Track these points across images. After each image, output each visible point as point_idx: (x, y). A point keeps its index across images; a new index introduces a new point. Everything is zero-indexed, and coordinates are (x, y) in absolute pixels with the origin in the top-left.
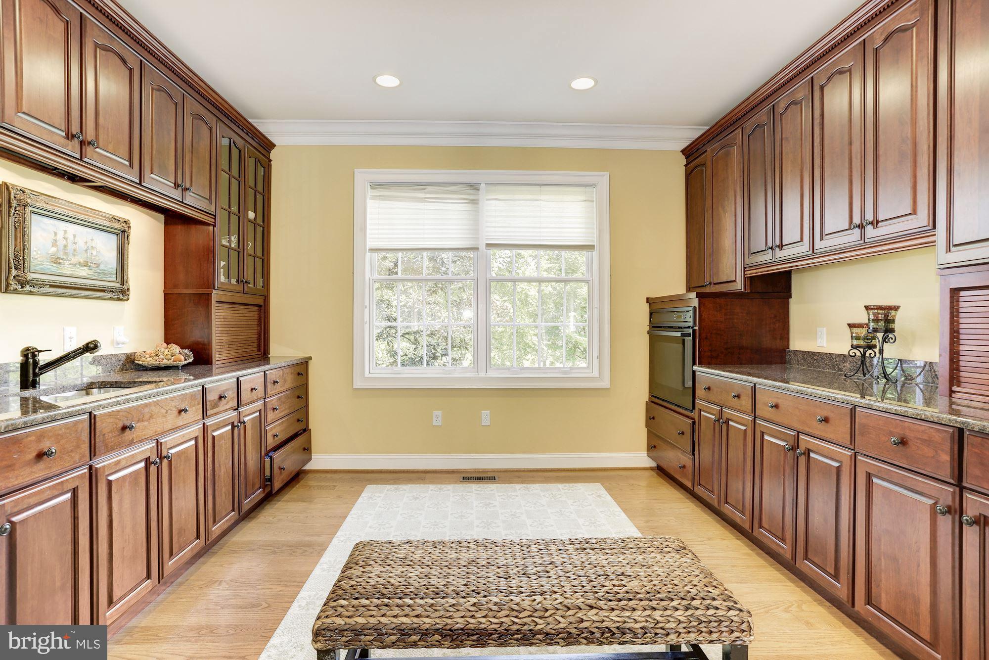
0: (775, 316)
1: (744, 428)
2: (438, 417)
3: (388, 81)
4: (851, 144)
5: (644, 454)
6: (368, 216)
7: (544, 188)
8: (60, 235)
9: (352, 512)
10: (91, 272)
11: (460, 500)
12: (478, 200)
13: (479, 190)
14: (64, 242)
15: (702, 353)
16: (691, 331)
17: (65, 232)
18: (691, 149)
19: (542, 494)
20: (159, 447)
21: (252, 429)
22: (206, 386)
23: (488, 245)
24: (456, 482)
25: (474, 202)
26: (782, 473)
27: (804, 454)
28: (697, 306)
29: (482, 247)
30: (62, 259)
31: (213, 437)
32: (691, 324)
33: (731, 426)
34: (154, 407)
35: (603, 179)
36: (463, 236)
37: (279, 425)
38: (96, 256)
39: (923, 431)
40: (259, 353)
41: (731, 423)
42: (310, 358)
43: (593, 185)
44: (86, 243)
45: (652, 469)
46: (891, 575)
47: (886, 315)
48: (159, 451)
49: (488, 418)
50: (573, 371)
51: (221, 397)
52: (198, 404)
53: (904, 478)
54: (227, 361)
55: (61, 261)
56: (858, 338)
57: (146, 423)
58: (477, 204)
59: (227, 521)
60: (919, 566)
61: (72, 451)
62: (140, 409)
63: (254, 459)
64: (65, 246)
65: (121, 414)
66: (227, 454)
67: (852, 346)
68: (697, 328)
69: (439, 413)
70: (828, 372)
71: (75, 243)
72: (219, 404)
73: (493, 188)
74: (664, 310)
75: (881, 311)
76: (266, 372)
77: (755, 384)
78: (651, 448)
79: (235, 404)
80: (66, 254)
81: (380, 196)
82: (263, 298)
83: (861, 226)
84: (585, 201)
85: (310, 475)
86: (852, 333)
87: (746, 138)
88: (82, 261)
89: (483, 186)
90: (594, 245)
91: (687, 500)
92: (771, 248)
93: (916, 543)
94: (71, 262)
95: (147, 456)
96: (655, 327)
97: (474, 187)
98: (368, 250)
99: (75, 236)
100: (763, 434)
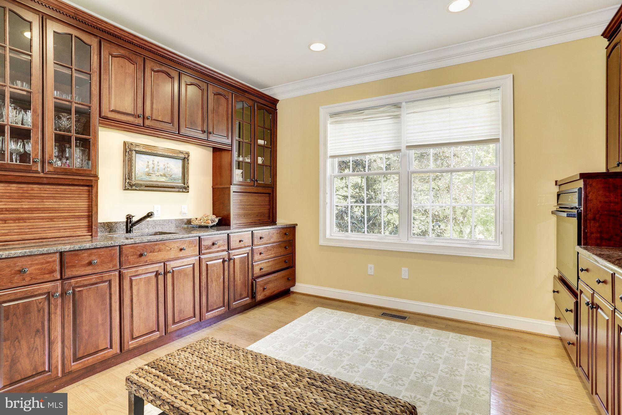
2: (371, 269)
3: (318, 47)
6: (329, 135)
7: (452, 98)
8: (151, 163)
10: (166, 179)
12: (400, 115)
13: (400, 107)
14: (153, 166)
15: (588, 234)
16: (576, 212)
17: (153, 161)
20: (165, 267)
21: (240, 263)
22: (202, 237)
23: (408, 147)
25: (397, 117)
28: (582, 186)
29: (403, 149)
30: (152, 174)
31: (207, 265)
32: (576, 205)
34: (161, 246)
35: (507, 81)
36: (389, 142)
37: (266, 263)
38: (170, 171)
40: (269, 220)
42: (297, 225)
43: (498, 88)
44: (164, 165)
48: (165, 268)
49: (407, 274)
50: (480, 243)
51: (213, 244)
52: (195, 246)
54: (242, 224)
55: (151, 175)
57: (156, 254)
58: (400, 118)
59: (217, 311)
61: (108, 263)
62: (151, 246)
63: (242, 280)
64: (153, 168)
65: (139, 248)
66: (218, 275)
68: (582, 209)
69: (372, 266)
71: (158, 166)
72: (212, 247)
73: (411, 104)
76: (253, 232)
78: (557, 319)
79: (226, 248)
80: (154, 171)
81: (336, 121)
82: (272, 189)
84: (490, 102)
85: (294, 295)
88: (162, 174)
89: (403, 104)
90: (499, 138)
94: (156, 175)
95: (157, 270)
96: (560, 208)
97: (397, 106)
98: (328, 157)
99: (158, 162)
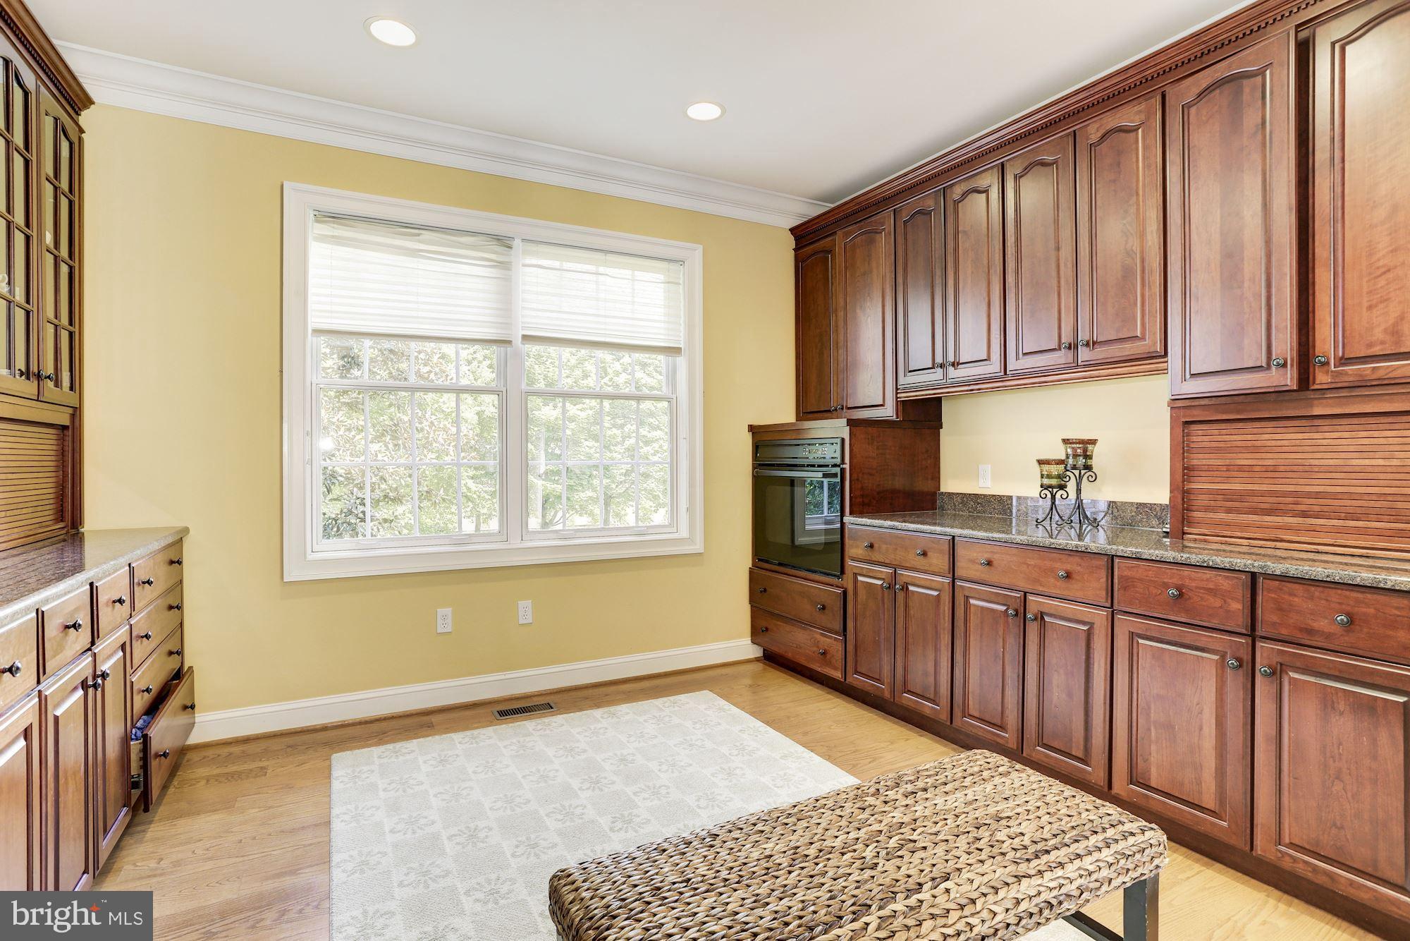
0: (927, 451)
1: (935, 593)
2: (445, 619)
4: (1058, 249)
5: (748, 640)
6: (312, 271)
7: (610, 257)
9: (335, 812)
11: (522, 752)
12: (510, 263)
13: (511, 247)
15: (853, 499)
16: (838, 470)
18: (807, 228)
19: (641, 720)
22: (43, 608)
23: (526, 337)
24: (490, 724)
25: (505, 266)
26: (1001, 644)
27: (1036, 619)
28: (846, 437)
29: (517, 341)
31: (56, 720)
32: (838, 461)
33: (913, 592)
35: (696, 255)
36: (485, 319)
37: (150, 666)
39: (1207, 580)
40: (63, 524)
41: (911, 588)
42: (186, 530)
43: (682, 262)
45: (757, 660)
46: (1164, 745)
47: (1085, 450)
49: (530, 612)
50: (651, 531)
51: (67, 627)
52: (31, 651)
53: (1182, 634)
56: (1049, 476)
58: (509, 269)
60: (1201, 729)
67: (1042, 487)
68: (847, 466)
69: (448, 611)
70: (997, 518)
72: (64, 643)
73: (534, 247)
74: (779, 442)
75: (1081, 446)
76: (132, 565)
77: (954, 537)
78: (757, 632)
79: (89, 638)
81: (333, 237)
82: (71, 411)
83: (1072, 347)
84: (668, 282)
86: (1041, 471)
87: (900, 224)
89: (517, 243)
90: (681, 348)
91: (830, 696)
92: (942, 366)
93: (1198, 704)
96: (760, 463)
97: (503, 241)
98: (310, 331)
100: (967, 598)
